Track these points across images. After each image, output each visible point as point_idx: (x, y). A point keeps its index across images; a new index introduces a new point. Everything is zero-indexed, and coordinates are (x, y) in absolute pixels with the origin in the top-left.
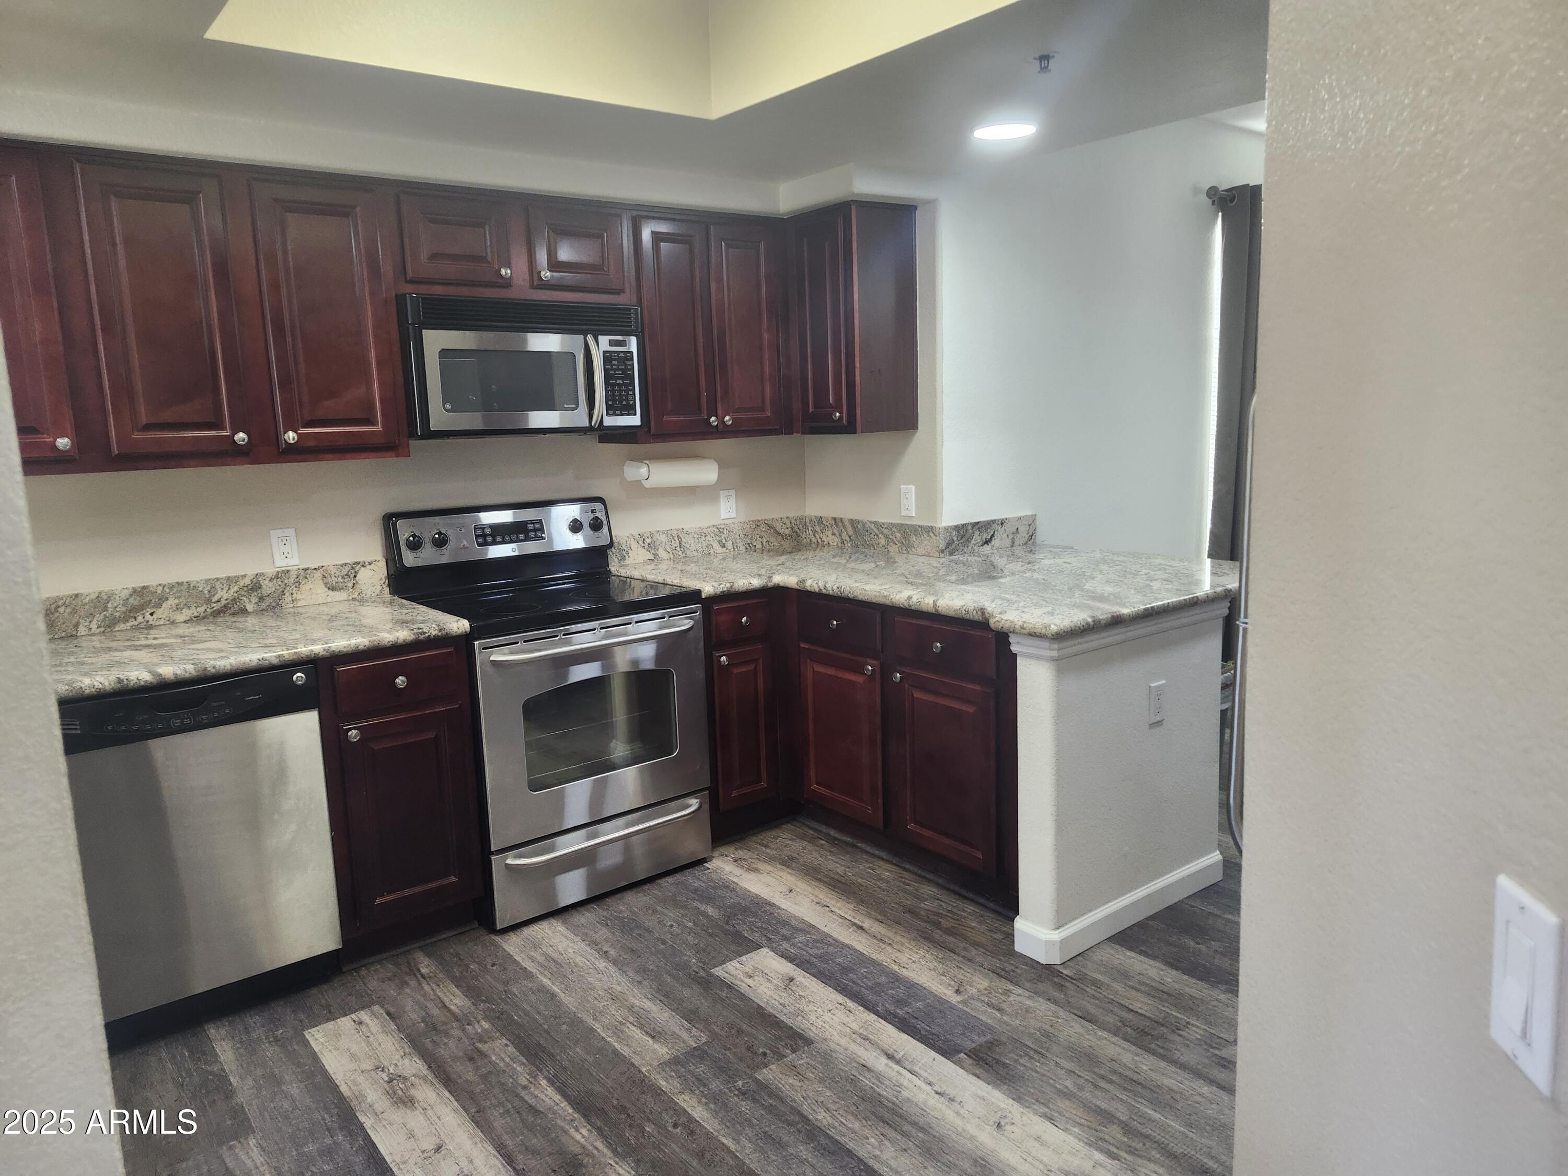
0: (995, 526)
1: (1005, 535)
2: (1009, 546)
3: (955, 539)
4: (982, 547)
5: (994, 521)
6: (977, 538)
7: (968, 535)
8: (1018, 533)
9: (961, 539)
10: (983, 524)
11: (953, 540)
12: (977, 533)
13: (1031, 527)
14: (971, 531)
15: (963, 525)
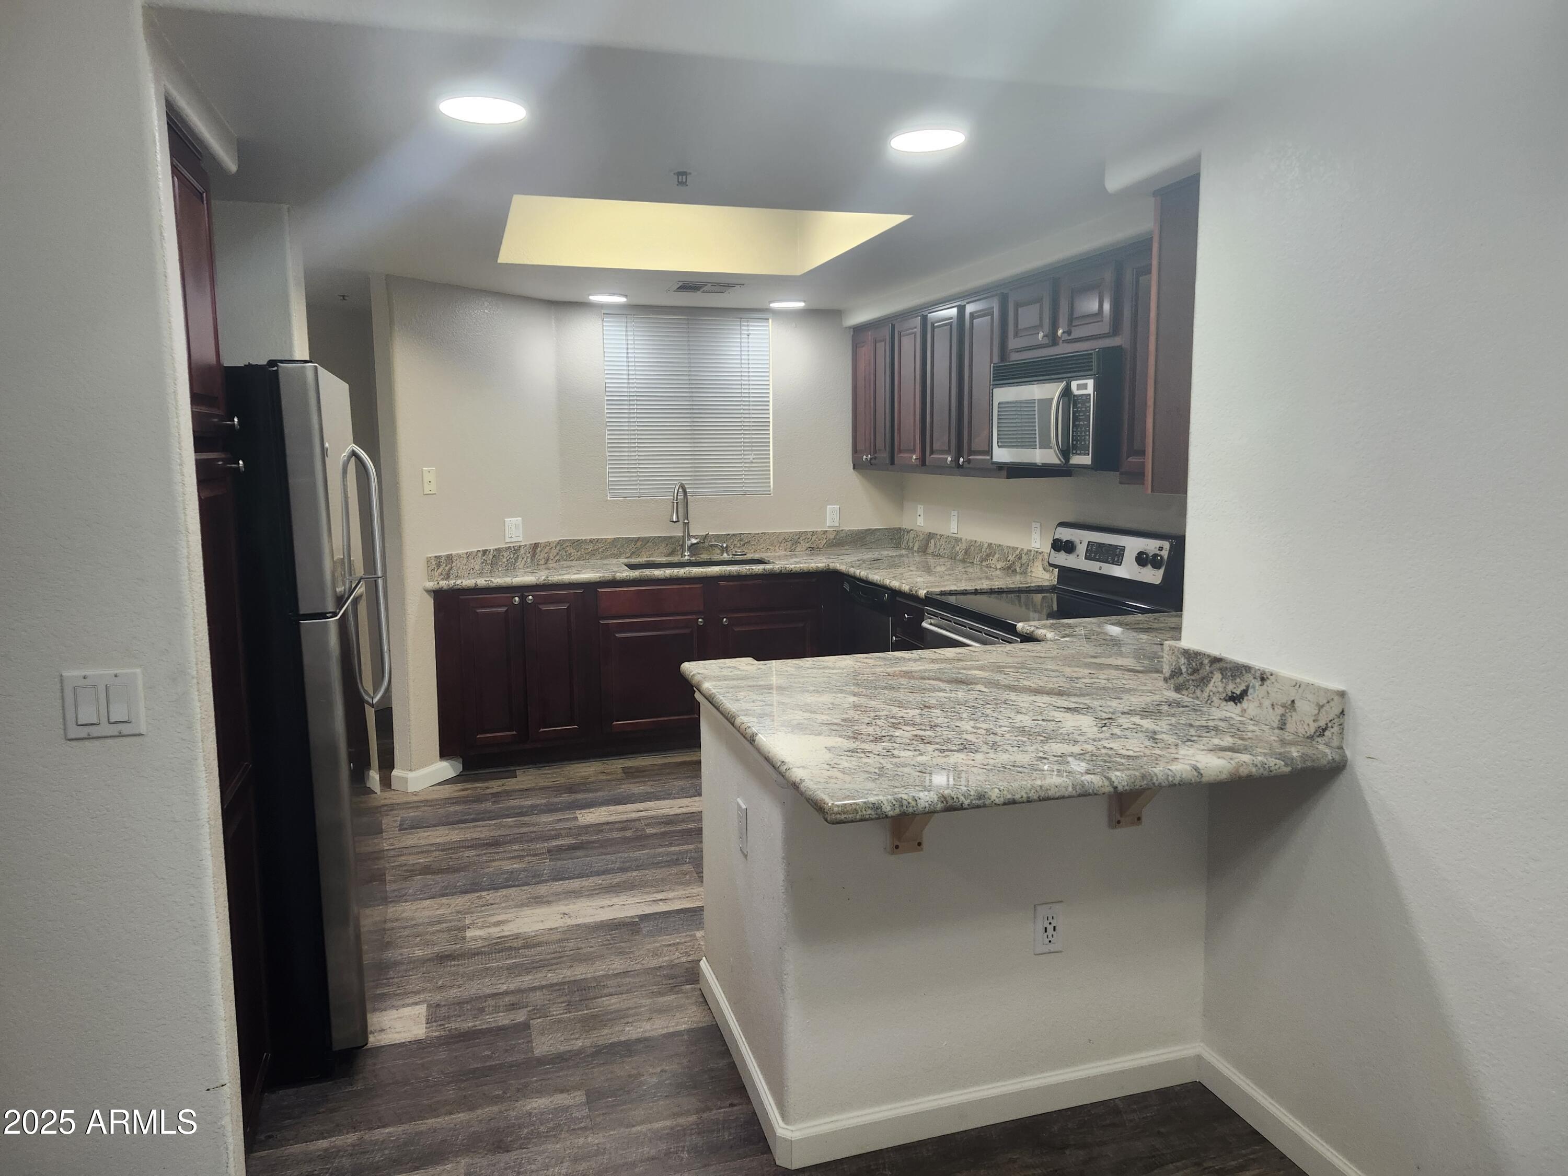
0: (1248, 677)
1: (1267, 703)
2: (1275, 725)
3: (1184, 670)
4: (1225, 703)
5: (1248, 669)
6: (1216, 681)
7: (1203, 673)
8: (1295, 710)
9: (1192, 674)
10: (1228, 666)
11: (1180, 669)
12: (1217, 676)
13: (1323, 711)
14: (1207, 668)
15: (1197, 654)
